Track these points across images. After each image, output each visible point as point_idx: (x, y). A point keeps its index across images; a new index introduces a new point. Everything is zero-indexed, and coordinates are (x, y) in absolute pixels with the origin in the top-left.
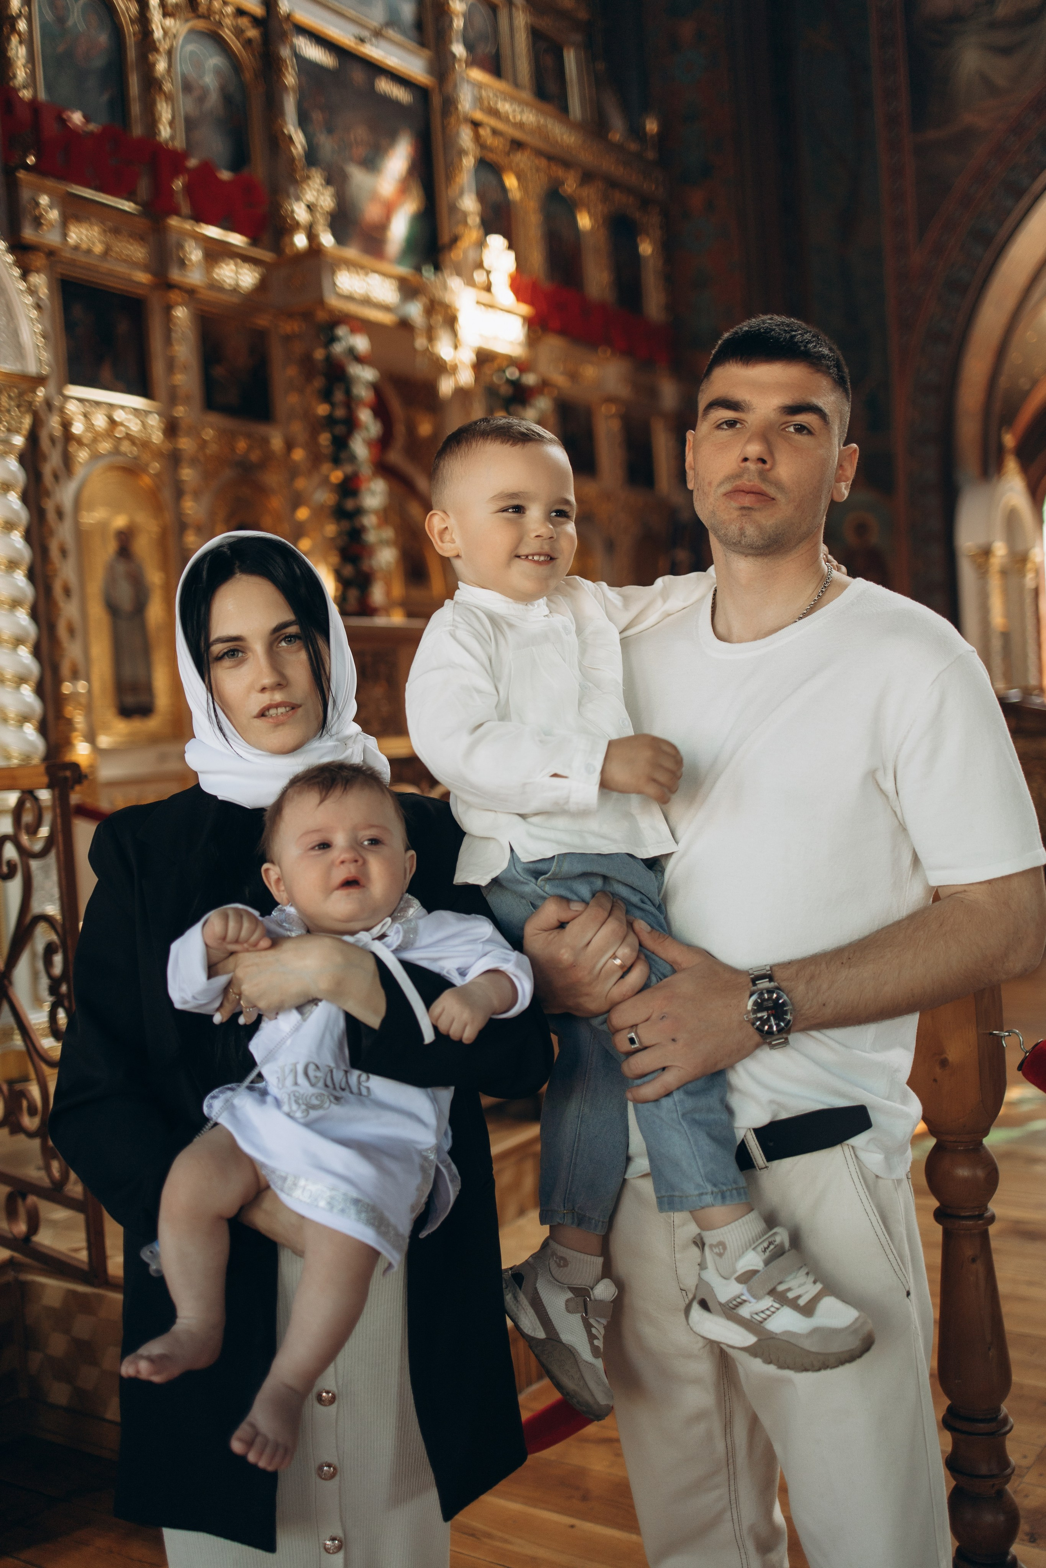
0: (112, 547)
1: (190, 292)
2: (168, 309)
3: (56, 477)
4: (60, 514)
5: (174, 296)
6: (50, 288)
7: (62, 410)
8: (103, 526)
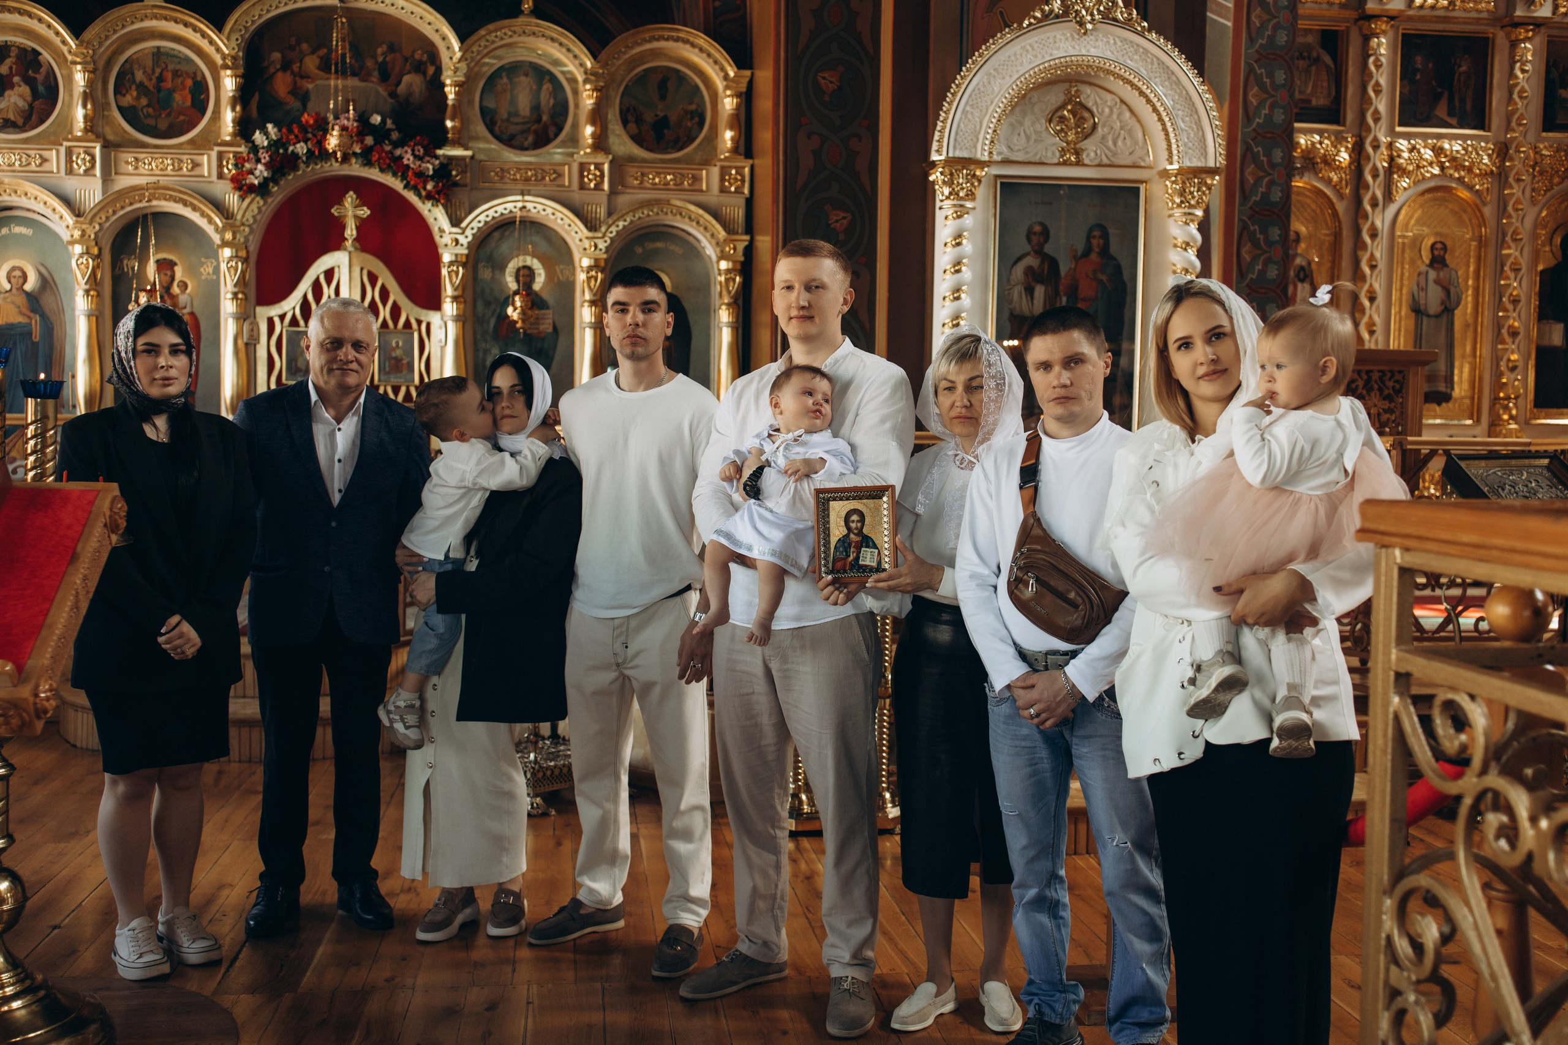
0: (1426, 256)
1: (1538, 24)
2: (1514, 44)
3: (1374, 204)
4: (1374, 235)
5: (1522, 33)
6: (1392, 48)
7: (1390, 146)
8: (1416, 242)
